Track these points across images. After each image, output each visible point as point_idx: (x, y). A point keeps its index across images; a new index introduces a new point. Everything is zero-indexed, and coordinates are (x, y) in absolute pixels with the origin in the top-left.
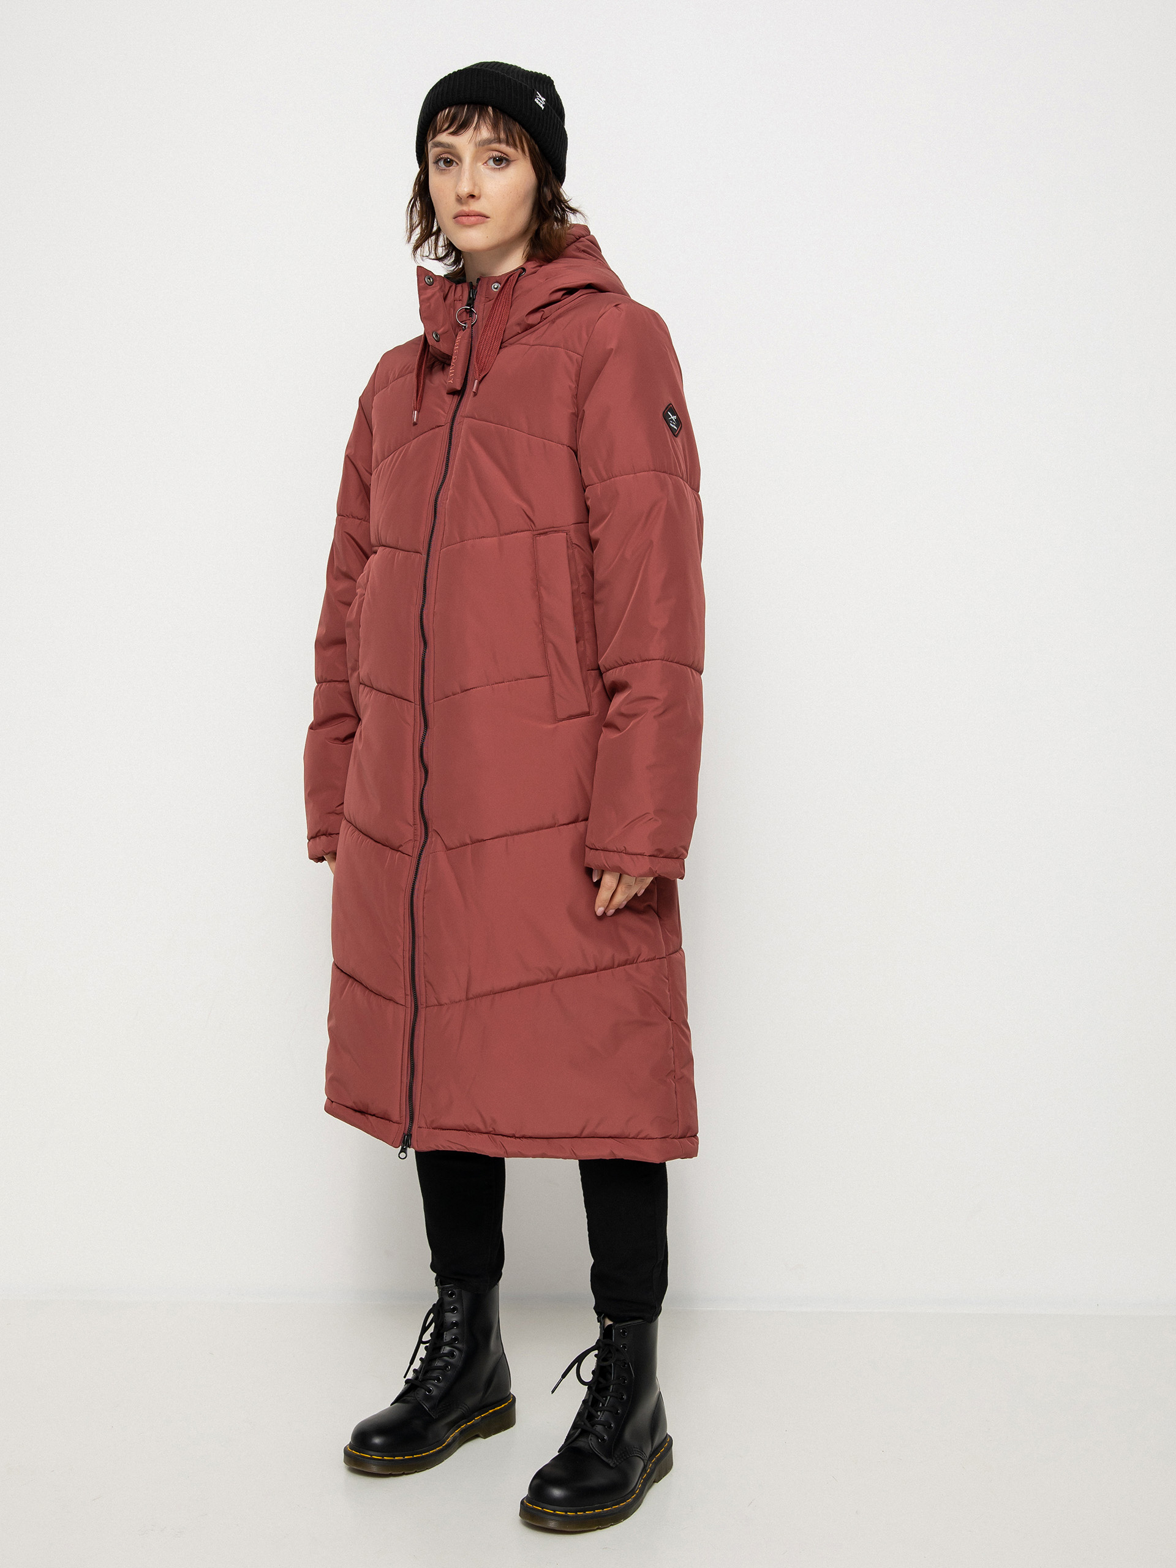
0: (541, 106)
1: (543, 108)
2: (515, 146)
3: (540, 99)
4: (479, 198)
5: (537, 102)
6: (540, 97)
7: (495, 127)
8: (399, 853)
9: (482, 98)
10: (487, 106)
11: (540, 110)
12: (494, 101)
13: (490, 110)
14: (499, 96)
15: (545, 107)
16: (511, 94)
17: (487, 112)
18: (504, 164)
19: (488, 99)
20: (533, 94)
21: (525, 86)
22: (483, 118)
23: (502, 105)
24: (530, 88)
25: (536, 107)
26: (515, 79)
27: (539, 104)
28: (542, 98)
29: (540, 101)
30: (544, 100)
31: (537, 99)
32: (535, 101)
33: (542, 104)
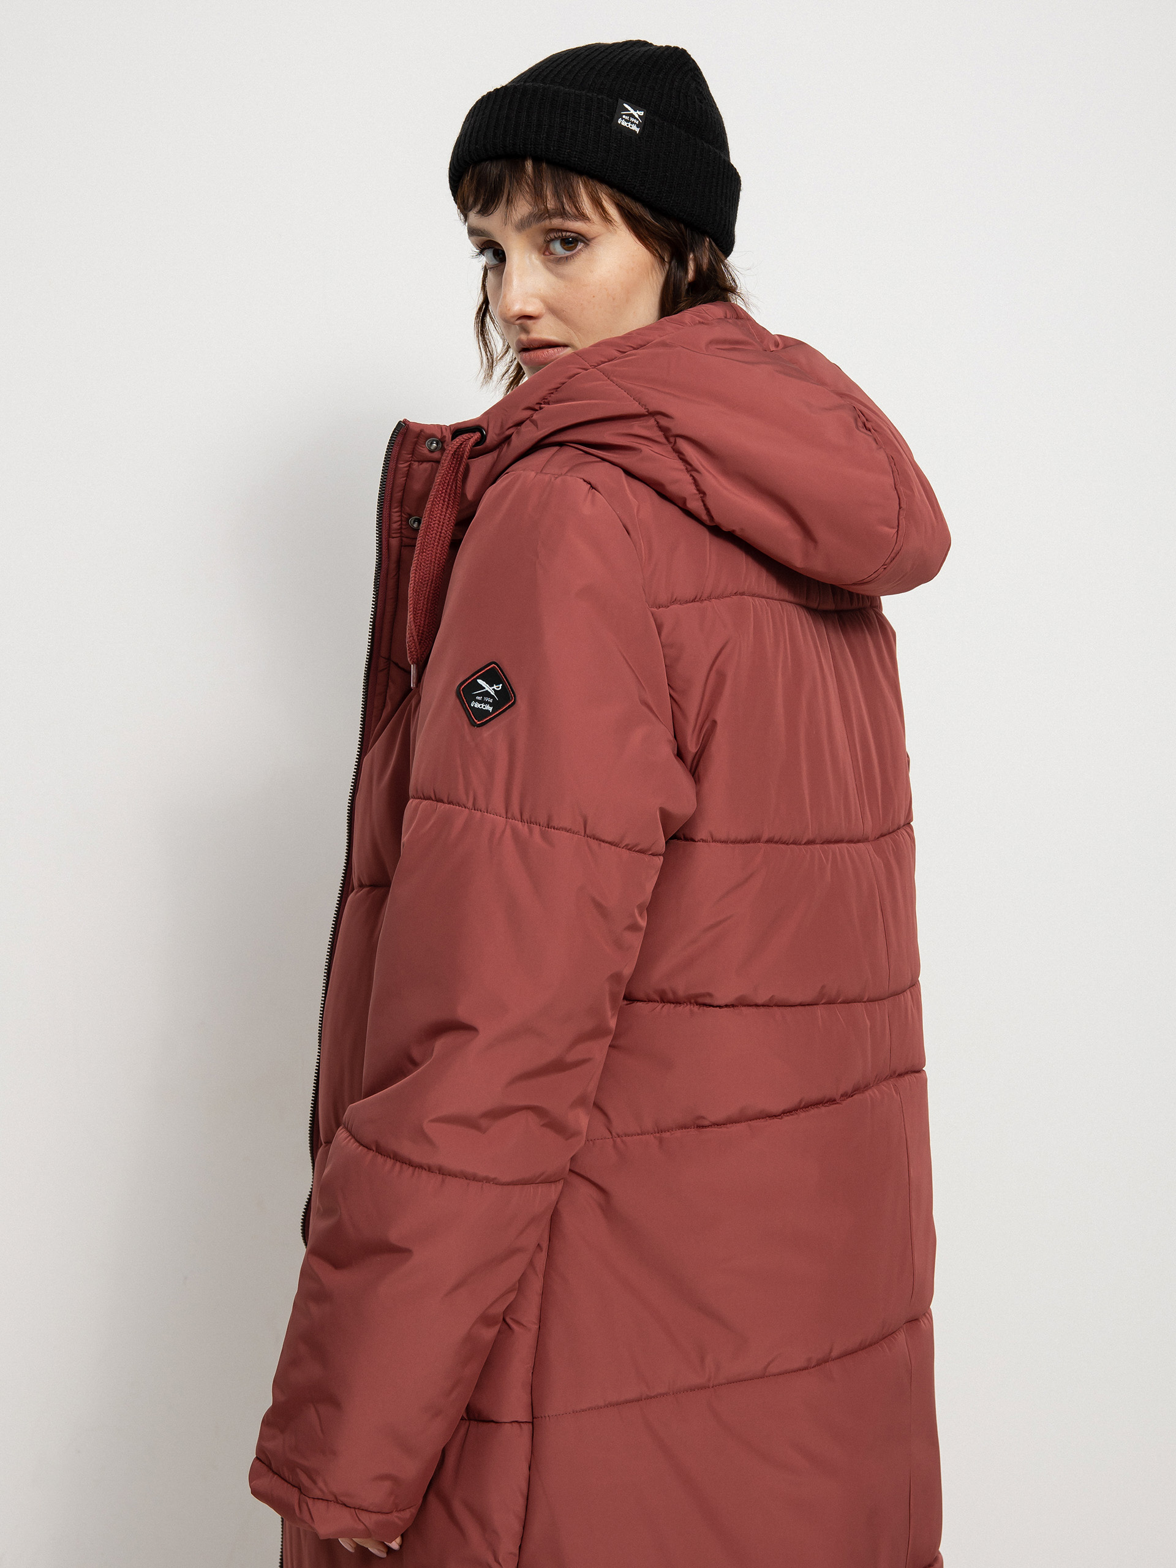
0: (634, 128)
1: (638, 130)
3: (632, 116)
5: (624, 123)
6: (632, 111)
9: (511, 147)
10: (524, 158)
11: (631, 137)
12: (530, 148)
13: (529, 166)
14: (540, 137)
15: (644, 126)
16: (566, 126)
17: (523, 169)
18: (580, 246)
19: (521, 146)
20: (614, 111)
21: (598, 98)
22: (517, 182)
23: (547, 151)
24: (610, 100)
25: (621, 133)
26: (577, 91)
27: (629, 126)
28: (635, 113)
29: (630, 119)
30: (642, 114)
31: (623, 119)
32: (619, 122)
33: (635, 123)
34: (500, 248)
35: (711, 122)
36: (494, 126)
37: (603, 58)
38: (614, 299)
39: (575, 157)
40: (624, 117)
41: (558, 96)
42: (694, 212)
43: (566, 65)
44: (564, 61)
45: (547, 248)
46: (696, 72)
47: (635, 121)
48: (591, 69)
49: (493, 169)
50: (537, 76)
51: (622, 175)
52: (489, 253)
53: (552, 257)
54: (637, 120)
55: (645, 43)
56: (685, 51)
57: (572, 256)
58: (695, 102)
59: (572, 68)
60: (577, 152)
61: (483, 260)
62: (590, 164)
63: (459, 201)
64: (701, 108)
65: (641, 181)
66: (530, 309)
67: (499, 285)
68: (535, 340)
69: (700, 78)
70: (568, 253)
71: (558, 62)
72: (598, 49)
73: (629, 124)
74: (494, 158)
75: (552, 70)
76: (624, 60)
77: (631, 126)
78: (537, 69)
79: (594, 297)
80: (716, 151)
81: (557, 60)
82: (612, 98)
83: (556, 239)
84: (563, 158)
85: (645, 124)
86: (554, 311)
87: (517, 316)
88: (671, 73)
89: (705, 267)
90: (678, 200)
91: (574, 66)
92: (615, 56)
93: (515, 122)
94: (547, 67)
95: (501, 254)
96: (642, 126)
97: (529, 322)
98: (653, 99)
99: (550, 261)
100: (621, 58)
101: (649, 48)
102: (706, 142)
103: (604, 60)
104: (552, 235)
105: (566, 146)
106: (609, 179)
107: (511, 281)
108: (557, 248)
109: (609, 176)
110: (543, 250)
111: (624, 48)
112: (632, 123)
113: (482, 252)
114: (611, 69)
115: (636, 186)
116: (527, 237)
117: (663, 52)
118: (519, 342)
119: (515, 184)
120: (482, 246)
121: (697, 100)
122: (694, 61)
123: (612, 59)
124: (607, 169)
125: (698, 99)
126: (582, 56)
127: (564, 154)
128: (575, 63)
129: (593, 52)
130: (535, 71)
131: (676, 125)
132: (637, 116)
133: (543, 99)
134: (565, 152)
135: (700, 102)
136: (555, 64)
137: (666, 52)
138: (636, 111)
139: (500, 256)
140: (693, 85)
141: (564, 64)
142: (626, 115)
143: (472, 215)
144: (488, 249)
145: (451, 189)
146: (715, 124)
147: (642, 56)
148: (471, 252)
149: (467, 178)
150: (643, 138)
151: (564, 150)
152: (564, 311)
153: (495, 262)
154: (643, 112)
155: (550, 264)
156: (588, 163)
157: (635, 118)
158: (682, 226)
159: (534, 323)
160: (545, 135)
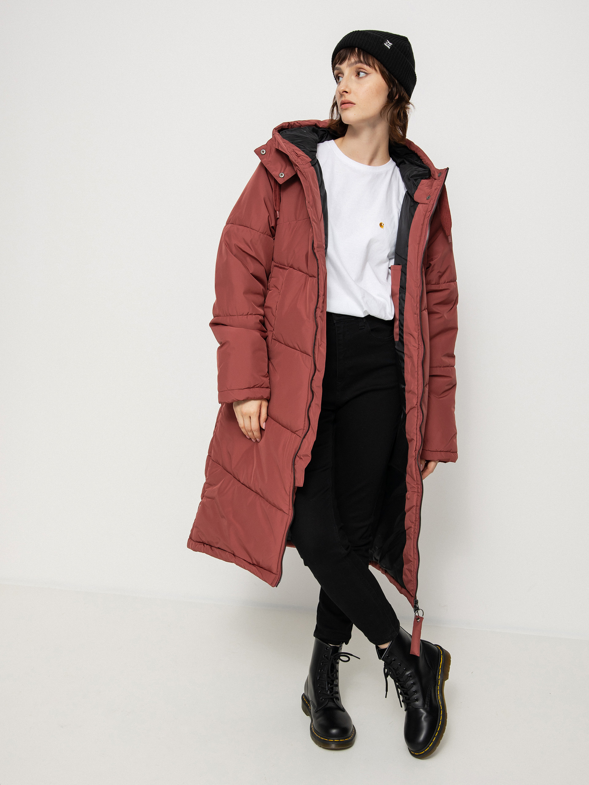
0: (388, 47)
1: (389, 48)
2: (369, 65)
3: (388, 44)
4: (350, 93)
5: (386, 45)
6: (389, 43)
7: (359, 56)
8: (295, 435)
11: (387, 49)
15: (391, 48)
17: (355, 50)
20: (384, 42)
22: (353, 54)
25: (384, 47)
39: (370, 51)
40: (386, 43)
62: (374, 54)
65: (387, 62)
82: (383, 39)
84: (367, 51)
97: (346, 94)
106: (378, 59)
116: (352, 69)
118: (342, 101)
150: (390, 51)
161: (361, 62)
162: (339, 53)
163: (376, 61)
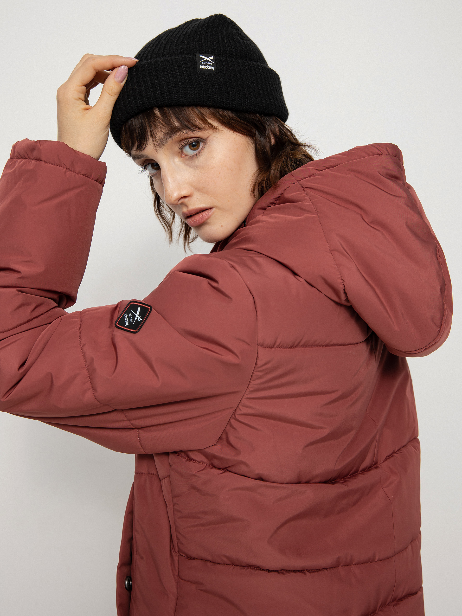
1: (213, 68)
3: (207, 61)
5: (204, 67)
6: (206, 58)
9: (142, 106)
10: (152, 109)
11: (211, 74)
12: (154, 102)
13: (157, 112)
14: (157, 93)
15: (216, 64)
16: (170, 81)
17: (154, 115)
18: (201, 145)
19: (148, 103)
20: (196, 62)
21: (183, 58)
22: (154, 124)
23: (164, 100)
24: (191, 56)
25: (204, 73)
26: (168, 58)
27: (207, 68)
28: (208, 59)
29: (206, 63)
30: (213, 58)
31: (202, 65)
32: (201, 68)
33: (211, 65)
34: (155, 162)
35: (253, 49)
36: (127, 97)
37: (177, 35)
38: (232, 171)
39: (182, 98)
40: (202, 63)
41: (158, 65)
42: (263, 105)
43: (156, 46)
44: (154, 44)
45: (182, 152)
46: (233, 24)
47: (210, 63)
48: (172, 42)
49: (135, 123)
50: (142, 58)
51: (214, 98)
52: (150, 167)
53: (187, 157)
54: (211, 62)
55: (197, 20)
56: (222, 15)
57: (199, 153)
58: (239, 41)
59: (160, 46)
60: (182, 94)
61: (147, 172)
62: (192, 99)
63: (124, 147)
64: (244, 43)
65: (226, 98)
66: (184, 193)
67: (162, 185)
68: (193, 210)
69: (236, 26)
70: (196, 152)
71: (151, 46)
72: (171, 31)
73: (207, 66)
74: (135, 115)
75: (149, 52)
76: (189, 31)
77: (209, 68)
78: (140, 55)
79: (220, 173)
80: (262, 65)
81: (149, 46)
82: (190, 55)
83: (186, 145)
84: (175, 101)
85: (216, 63)
86: (199, 190)
87: (177, 199)
88: (219, 30)
89: (278, 134)
90: (251, 101)
91: (161, 45)
92: (183, 31)
93: (138, 90)
94: (145, 51)
95: (155, 165)
96: (215, 65)
97: (186, 200)
98: (215, 48)
99: (186, 159)
100: (187, 32)
101: (200, 21)
102: (254, 62)
103: (177, 36)
104: (183, 143)
105: (174, 93)
106: (207, 103)
107: (167, 180)
108: (188, 150)
109: (206, 101)
110: (180, 154)
111: (186, 26)
112: (209, 65)
113: (145, 168)
114: (183, 39)
115: (224, 102)
116: (168, 149)
117: (210, 20)
118: (184, 214)
119: (152, 124)
120: (144, 164)
121: (240, 40)
122: (229, 18)
123: (181, 34)
124: (204, 98)
125: (240, 38)
126: (164, 38)
127: (175, 98)
128: (161, 43)
129: (169, 34)
130: (139, 56)
131: (234, 58)
132: (210, 60)
133: (150, 70)
134: (175, 97)
135: (242, 39)
136: (149, 48)
137: (211, 19)
138: (208, 57)
139: (156, 166)
140: (235, 31)
141: (154, 46)
142: (203, 62)
143: (134, 152)
144: (148, 165)
145: (116, 142)
146: (255, 49)
147: (198, 26)
148: (139, 170)
149: (123, 133)
150: (218, 72)
151: (174, 96)
152: (204, 187)
153: (154, 172)
154: (213, 57)
155: (187, 162)
156: (191, 99)
157: (209, 62)
158: (258, 115)
159: (189, 200)
160: (159, 92)
161: (178, 130)
162: (125, 130)
163: (205, 111)
